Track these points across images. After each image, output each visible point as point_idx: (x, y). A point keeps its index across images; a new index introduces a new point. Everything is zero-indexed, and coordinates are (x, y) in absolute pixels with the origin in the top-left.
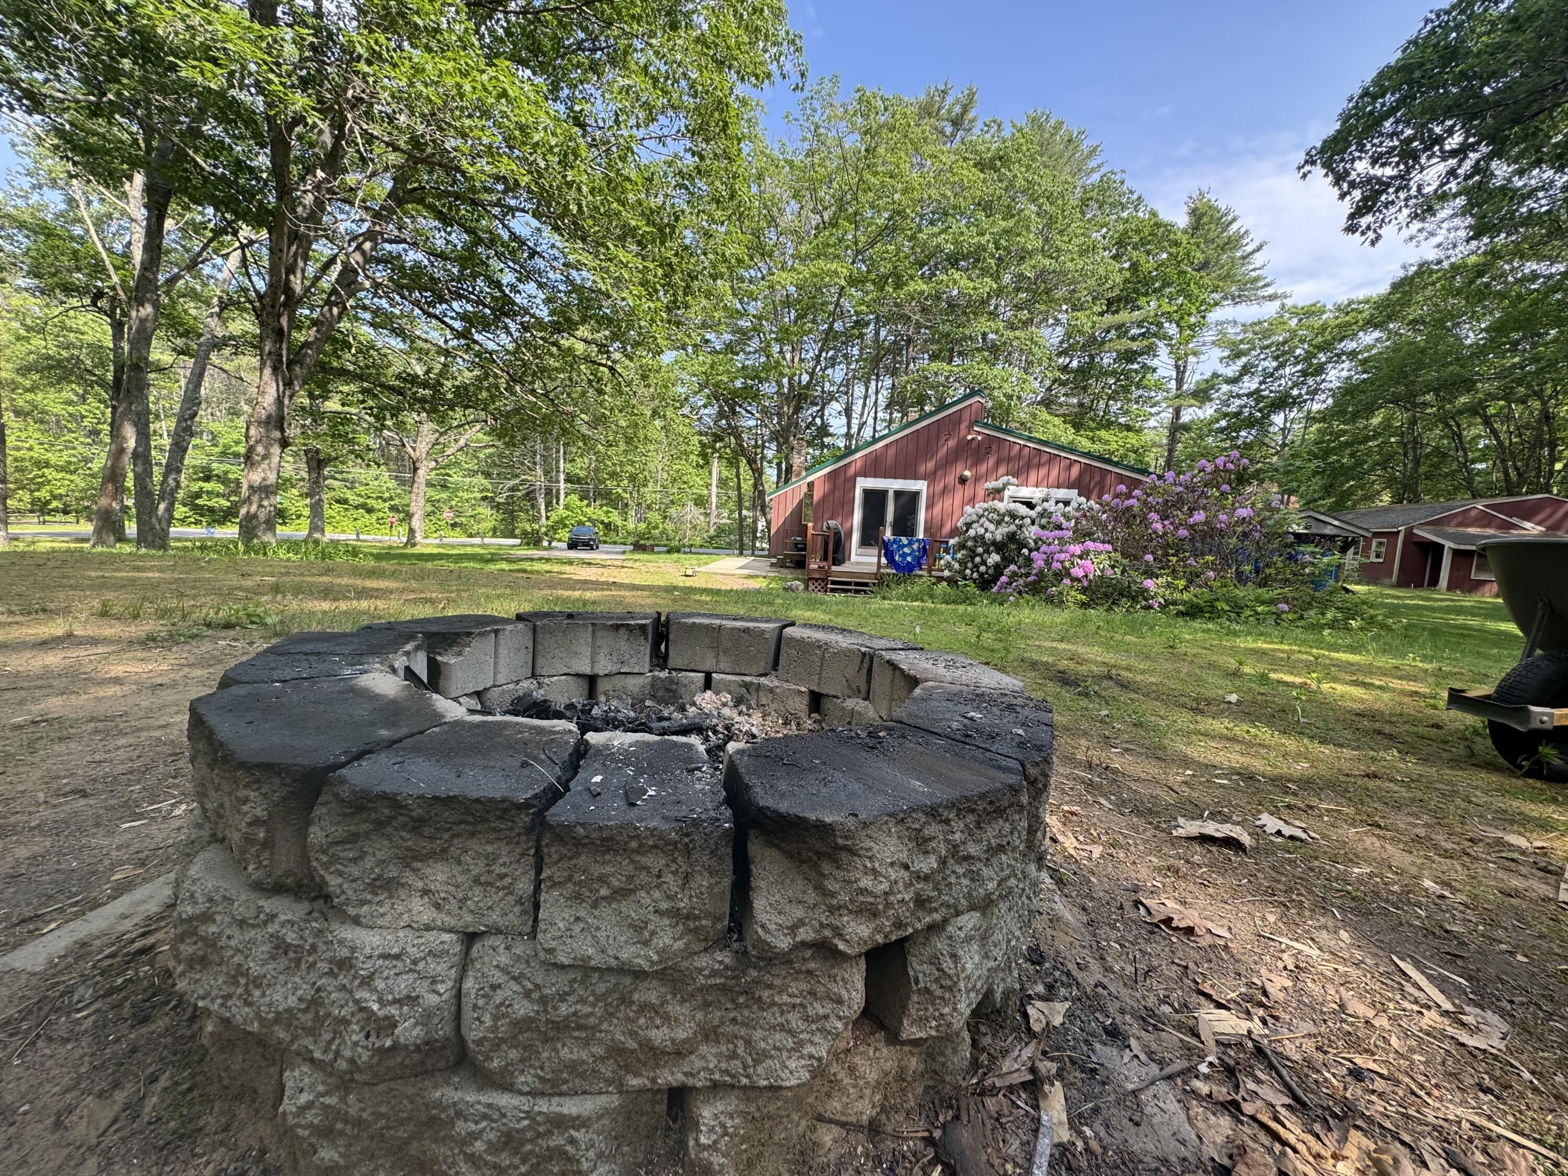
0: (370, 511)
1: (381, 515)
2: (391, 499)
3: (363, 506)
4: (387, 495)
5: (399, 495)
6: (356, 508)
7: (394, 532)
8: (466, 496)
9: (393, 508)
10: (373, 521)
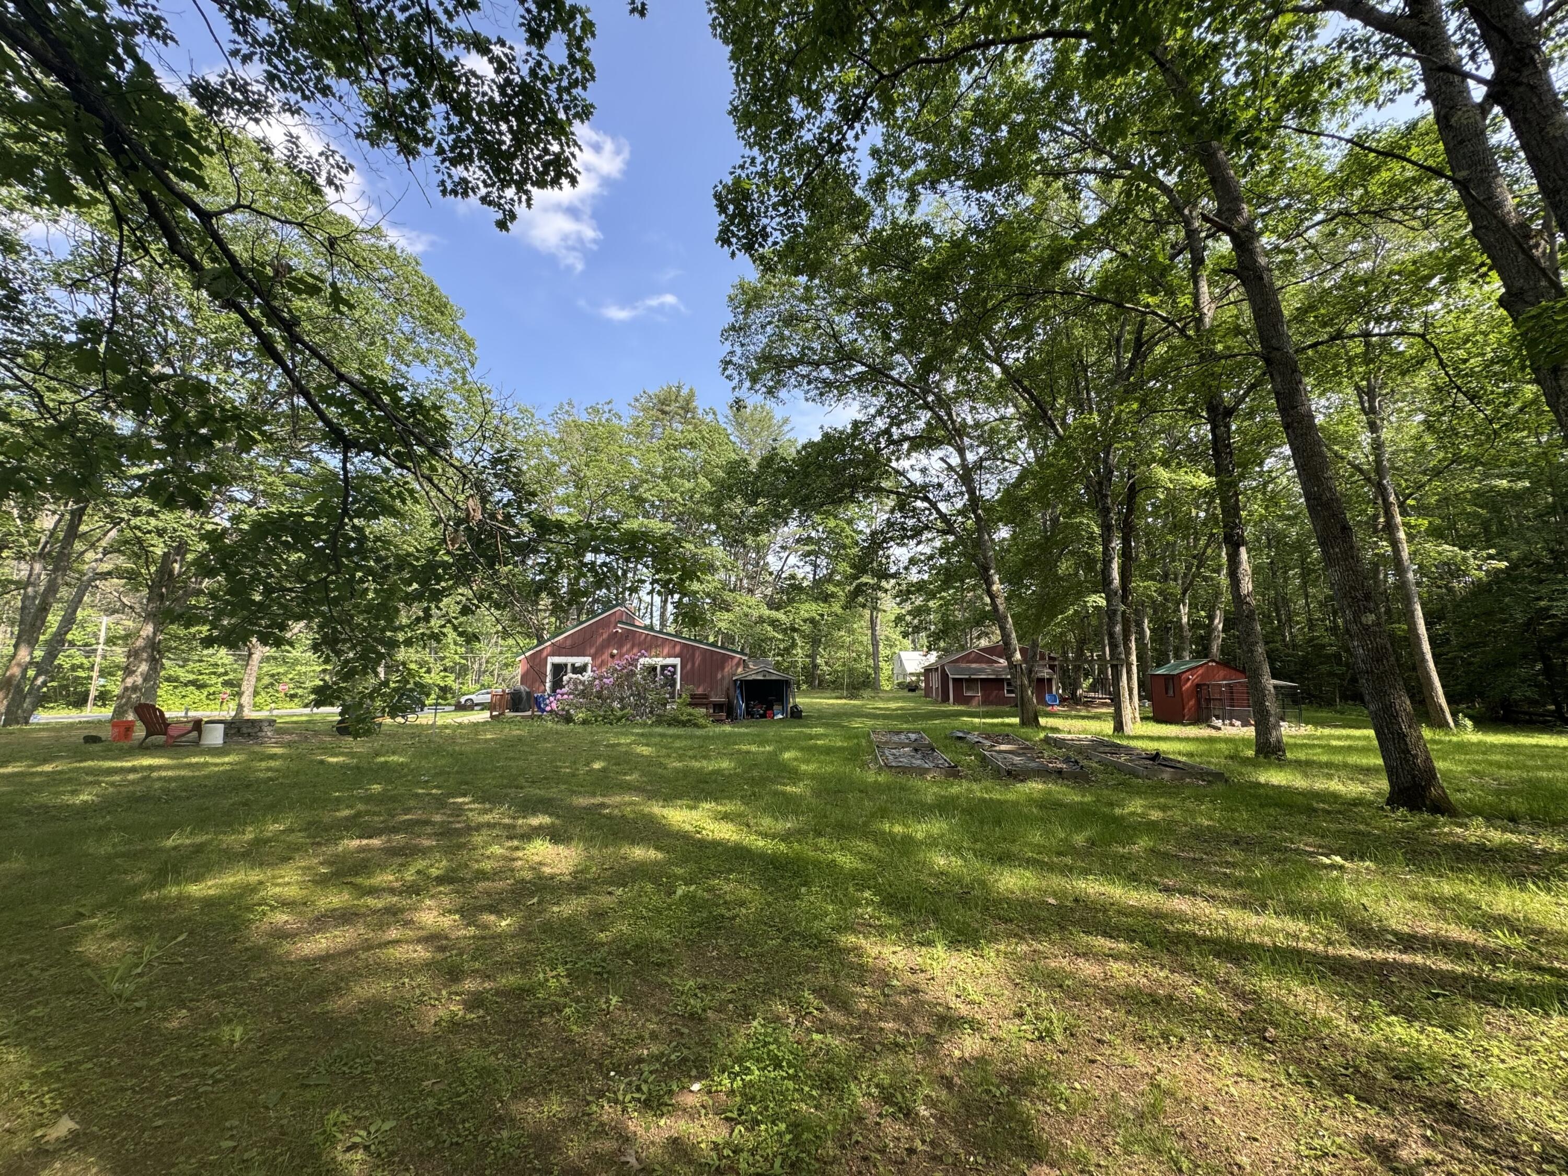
0: (200, 686)
1: (212, 690)
2: (226, 673)
3: (193, 683)
4: (222, 670)
5: (235, 671)
6: (186, 685)
7: (225, 707)
8: (303, 669)
9: (226, 684)
10: (203, 697)
